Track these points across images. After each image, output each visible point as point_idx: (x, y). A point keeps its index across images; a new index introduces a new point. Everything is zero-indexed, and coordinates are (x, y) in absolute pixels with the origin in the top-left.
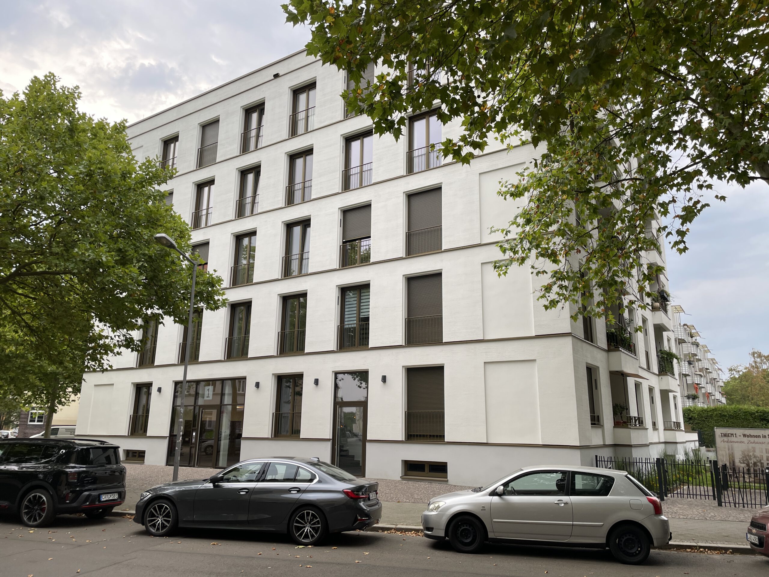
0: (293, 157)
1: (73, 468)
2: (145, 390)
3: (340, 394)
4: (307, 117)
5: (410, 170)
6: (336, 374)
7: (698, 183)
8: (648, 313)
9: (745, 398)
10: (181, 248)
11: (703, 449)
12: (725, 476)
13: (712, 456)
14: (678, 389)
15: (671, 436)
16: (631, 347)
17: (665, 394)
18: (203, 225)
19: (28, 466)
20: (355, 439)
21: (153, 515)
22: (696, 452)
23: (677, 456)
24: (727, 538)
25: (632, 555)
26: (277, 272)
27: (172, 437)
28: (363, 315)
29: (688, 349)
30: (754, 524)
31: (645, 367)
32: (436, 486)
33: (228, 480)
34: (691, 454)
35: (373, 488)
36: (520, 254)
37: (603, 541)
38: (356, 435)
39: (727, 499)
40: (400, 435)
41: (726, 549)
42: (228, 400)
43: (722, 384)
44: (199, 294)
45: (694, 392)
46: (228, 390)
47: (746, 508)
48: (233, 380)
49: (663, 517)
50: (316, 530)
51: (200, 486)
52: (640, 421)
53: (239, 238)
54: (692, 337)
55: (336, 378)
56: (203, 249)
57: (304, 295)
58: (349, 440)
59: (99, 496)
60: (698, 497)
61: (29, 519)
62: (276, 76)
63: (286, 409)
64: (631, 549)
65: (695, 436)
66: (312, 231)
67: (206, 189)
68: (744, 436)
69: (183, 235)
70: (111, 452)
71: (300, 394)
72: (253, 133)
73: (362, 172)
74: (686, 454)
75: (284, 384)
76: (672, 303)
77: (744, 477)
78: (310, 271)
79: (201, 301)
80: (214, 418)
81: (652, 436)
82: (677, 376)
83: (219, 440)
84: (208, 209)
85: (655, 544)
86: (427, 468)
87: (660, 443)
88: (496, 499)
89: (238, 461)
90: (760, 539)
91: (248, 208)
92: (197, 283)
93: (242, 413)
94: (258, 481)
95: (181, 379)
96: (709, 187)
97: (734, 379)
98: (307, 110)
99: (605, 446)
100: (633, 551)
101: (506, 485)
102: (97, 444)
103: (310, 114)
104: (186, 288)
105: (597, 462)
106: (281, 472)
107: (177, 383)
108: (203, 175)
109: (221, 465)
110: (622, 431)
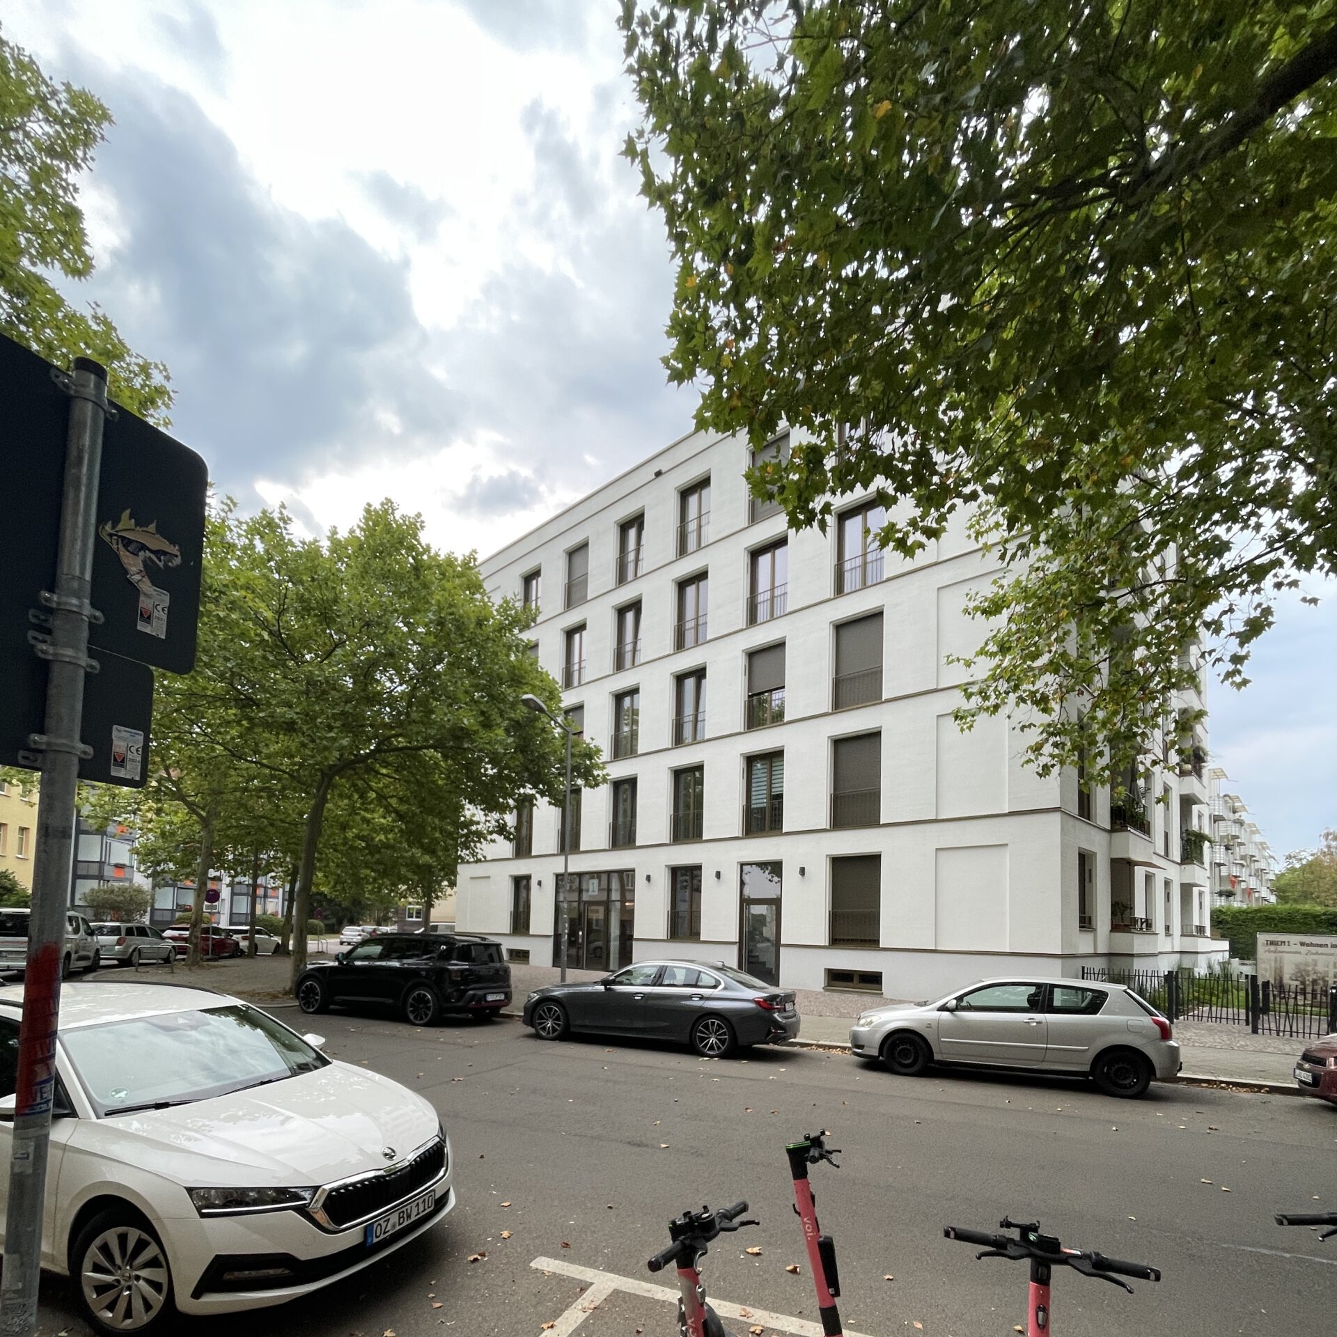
0: (682, 585)
1: (456, 966)
2: (524, 882)
3: (747, 892)
4: (700, 527)
5: (839, 589)
6: (742, 865)
7: (1276, 580)
8: (1172, 779)
9: (1306, 896)
10: (552, 711)
11: (1236, 961)
12: (1266, 996)
13: (1248, 970)
14: (1207, 883)
15: (1189, 945)
16: (1143, 826)
17: (1186, 889)
18: (576, 683)
19: (410, 963)
20: (765, 945)
21: (541, 1017)
22: (1224, 965)
23: (1196, 970)
24: (1263, 1073)
25: (1125, 1087)
26: (666, 739)
27: (557, 937)
28: (775, 791)
29: (1226, 829)
30: (1307, 1057)
31: (1163, 853)
32: (867, 999)
33: (621, 983)
34: (1217, 970)
35: (790, 998)
36: (993, 700)
37: (1087, 1068)
38: (768, 940)
39: (1266, 1026)
40: (823, 939)
41: (1260, 1087)
42: (615, 896)
43: (1273, 878)
44: (576, 768)
45: (1229, 888)
46: (615, 885)
47: (1294, 1037)
48: (620, 872)
49: (1173, 1043)
50: (723, 1042)
51: (590, 989)
52: (1148, 923)
53: (619, 697)
54: (1234, 812)
55: (742, 871)
56: (578, 713)
57: (700, 768)
58: (760, 945)
59: (485, 996)
60: (1224, 1021)
61: (416, 1018)
62: (658, 474)
63: (683, 907)
64: (1125, 1079)
65: (1225, 945)
66: (707, 683)
67: (577, 636)
68: (1302, 944)
69: (552, 696)
70: (493, 950)
71: (698, 890)
72: (631, 556)
73: (773, 598)
74: (1210, 967)
75: (680, 878)
76: (1209, 766)
77: (1296, 998)
78: (707, 737)
79: (578, 777)
80: (601, 916)
81: (1162, 943)
82: (1207, 865)
83: (608, 941)
84: (580, 662)
85: (1158, 1075)
86: (856, 979)
87: (1173, 952)
88: (946, 1014)
89: (630, 962)
90: (1314, 1078)
91: (628, 657)
92: (573, 755)
93: (632, 911)
94: (654, 985)
95: (562, 870)
96: (1294, 584)
97: (1293, 870)
98: (700, 517)
99: (1096, 955)
100: (1127, 1082)
101: (960, 999)
102: (478, 940)
103: (703, 523)
104: (561, 761)
105: (1084, 974)
106: (680, 977)
107: (557, 876)
108: (572, 619)
109: (611, 968)
110: (1119, 936)
